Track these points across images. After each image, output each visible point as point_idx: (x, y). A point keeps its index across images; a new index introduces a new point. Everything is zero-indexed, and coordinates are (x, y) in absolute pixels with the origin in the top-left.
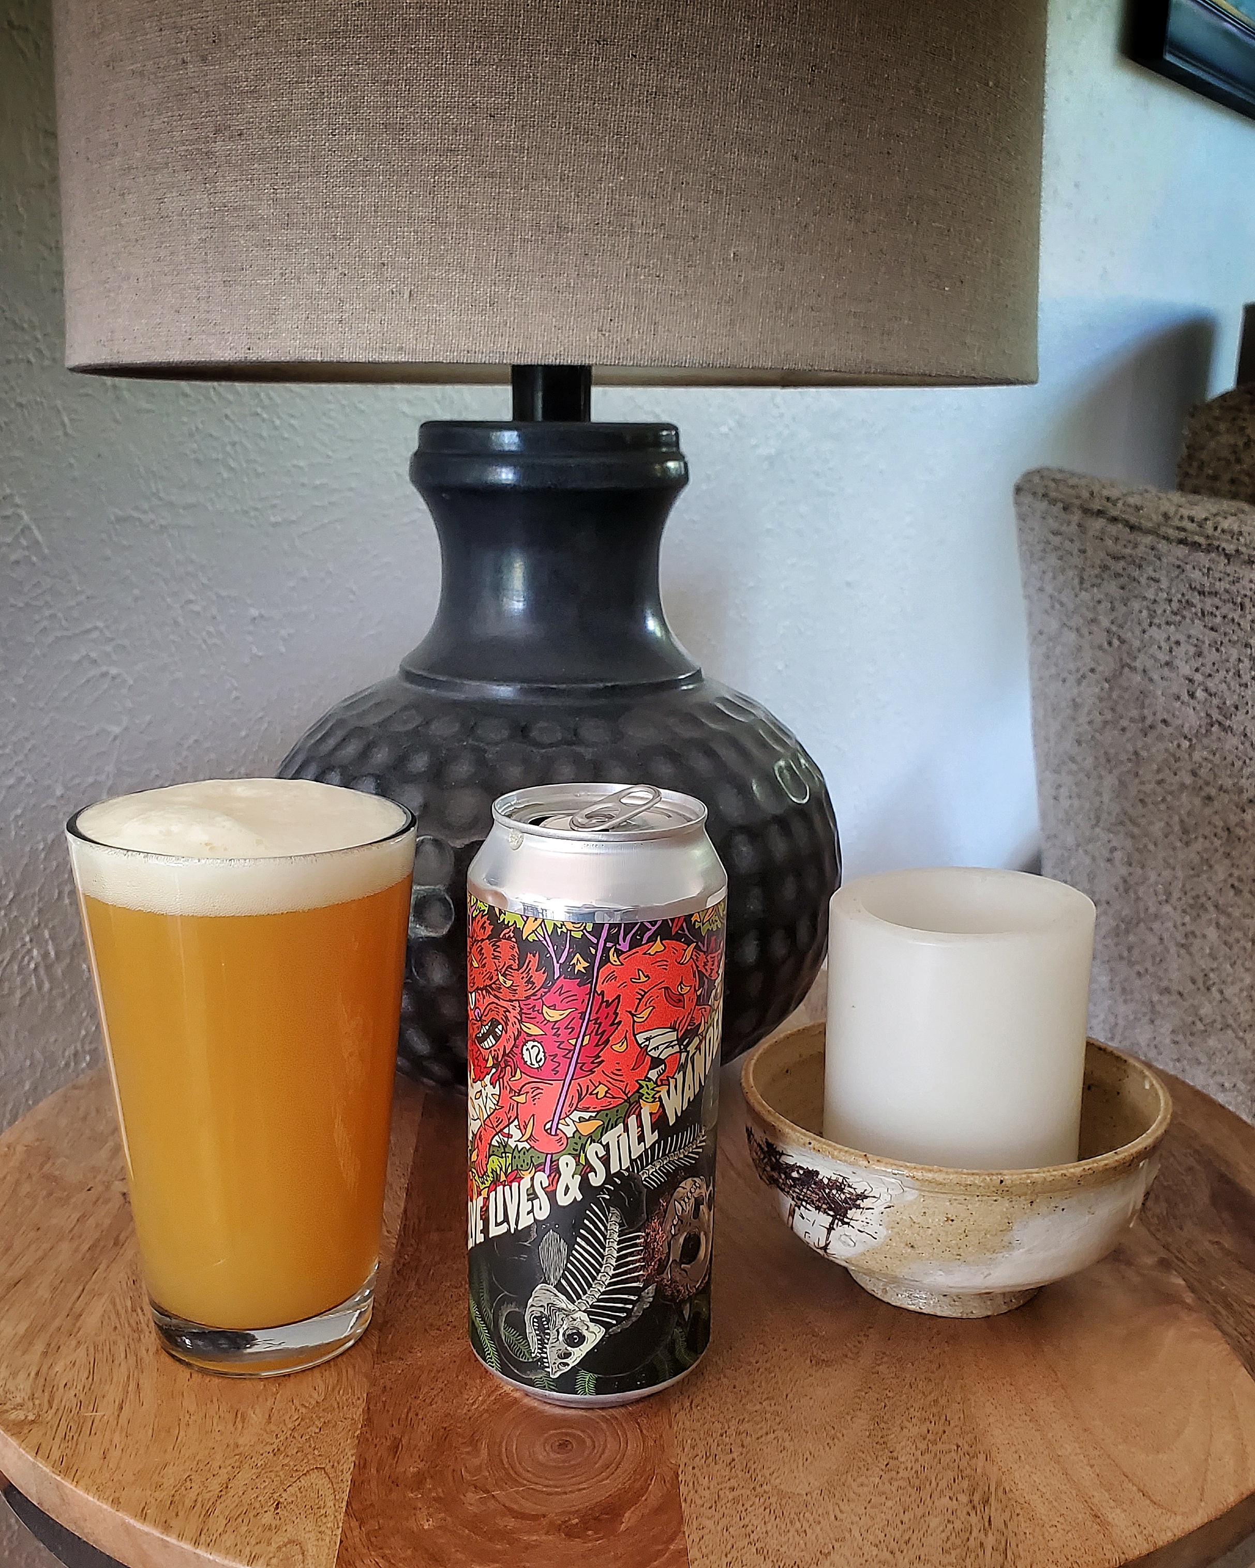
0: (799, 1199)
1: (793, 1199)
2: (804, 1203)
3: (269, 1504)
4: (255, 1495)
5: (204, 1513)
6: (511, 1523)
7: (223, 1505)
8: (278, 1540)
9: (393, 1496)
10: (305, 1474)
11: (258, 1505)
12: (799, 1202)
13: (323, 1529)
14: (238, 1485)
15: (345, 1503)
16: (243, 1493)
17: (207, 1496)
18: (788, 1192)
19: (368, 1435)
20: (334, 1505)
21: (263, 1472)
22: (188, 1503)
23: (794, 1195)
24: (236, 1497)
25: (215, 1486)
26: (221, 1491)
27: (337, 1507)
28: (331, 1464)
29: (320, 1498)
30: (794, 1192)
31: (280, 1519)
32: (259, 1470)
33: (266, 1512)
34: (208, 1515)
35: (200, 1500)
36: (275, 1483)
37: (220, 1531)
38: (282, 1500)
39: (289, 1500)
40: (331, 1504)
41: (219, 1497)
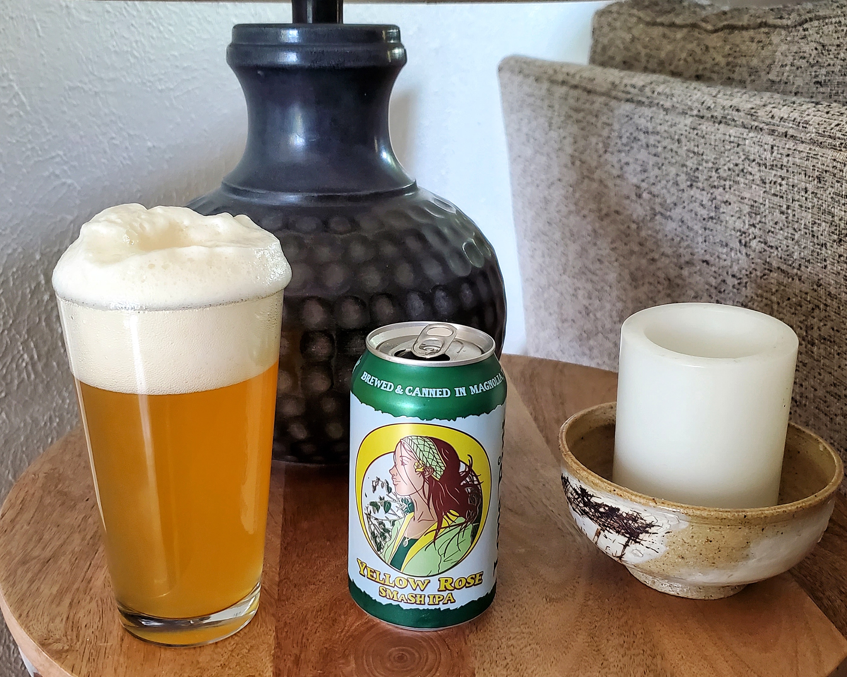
0: (605, 526)
1: (600, 525)
2: (608, 529)
12: (604, 528)
18: (596, 521)
23: (601, 523)
30: (601, 521)
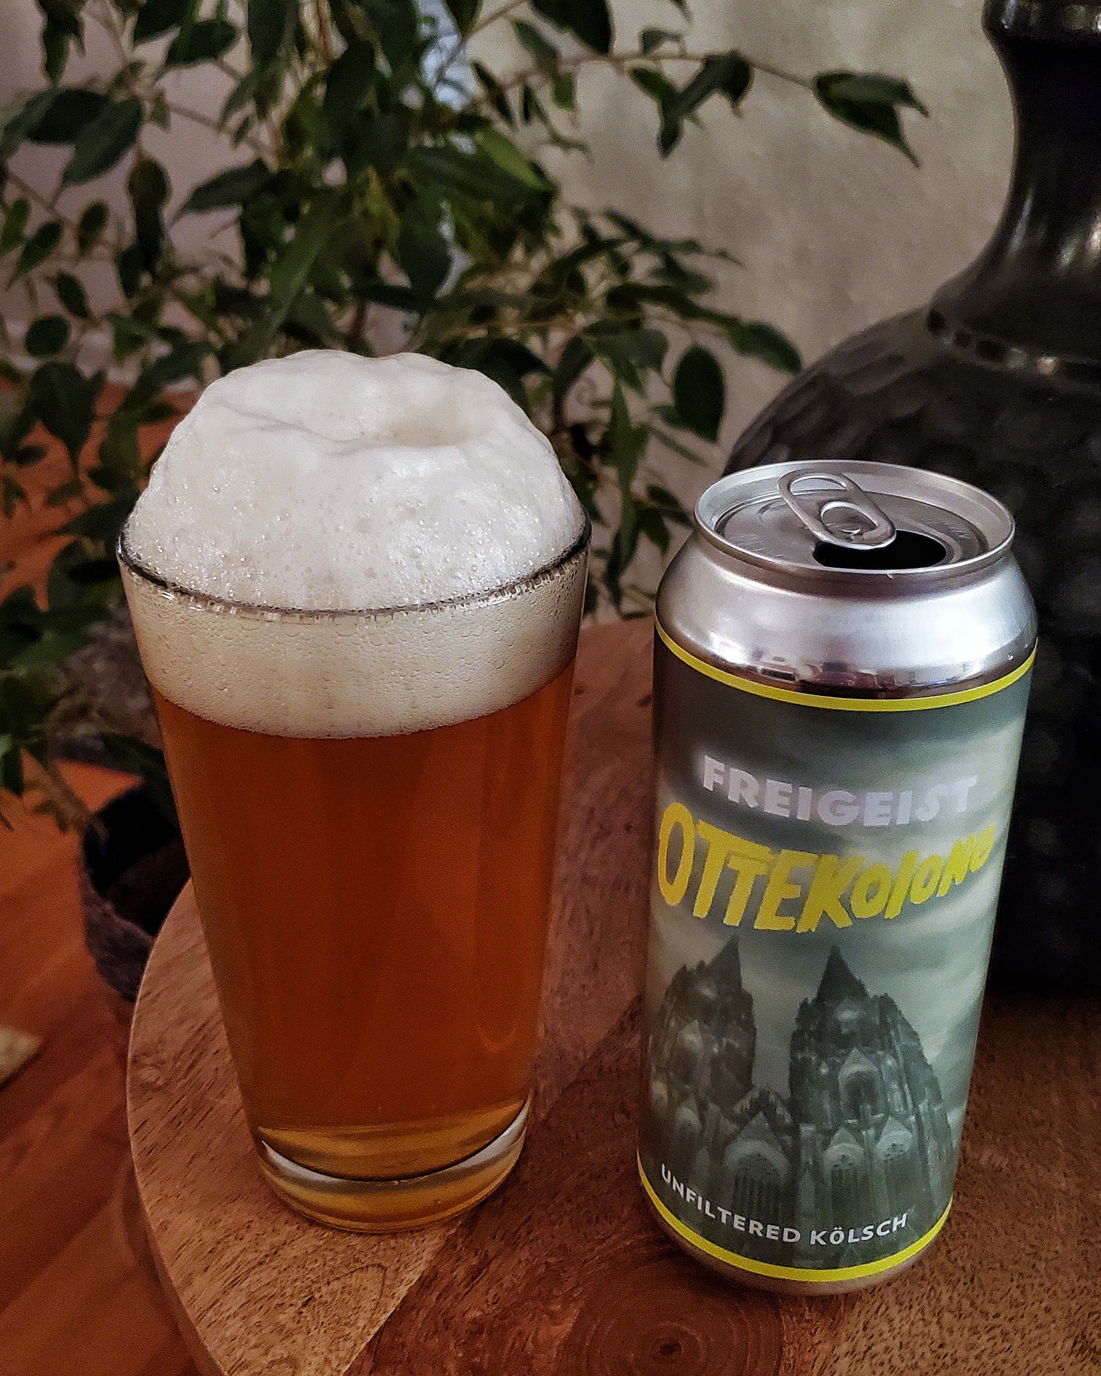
3: (302, 1295)
4: (295, 1277)
5: (231, 1280)
7: (257, 1277)
9: (433, 1344)
10: (363, 1268)
13: (332, 1357)
14: (290, 1253)
15: (377, 1329)
16: (285, 1269)
17: (250, 1256)
19: (460, 1240)
20: (364, 1329)
21: (325, 1246)
24: (276, 1271)
25: (266, 1246)
26: (266, 1256)
27: (365, 1331)
28: (398, 1265)
29: (356, 1311)
31: (299, 1322)
32: (321, 1243)
33: (291, 1305)
34: (234, 1284)
35: (240, 1258)
36: (327, 1268)
37: (231, 1311)
38: (317, 1296)
39: (324, 1299)
40: (361, 1324)
41: (260, 1264)
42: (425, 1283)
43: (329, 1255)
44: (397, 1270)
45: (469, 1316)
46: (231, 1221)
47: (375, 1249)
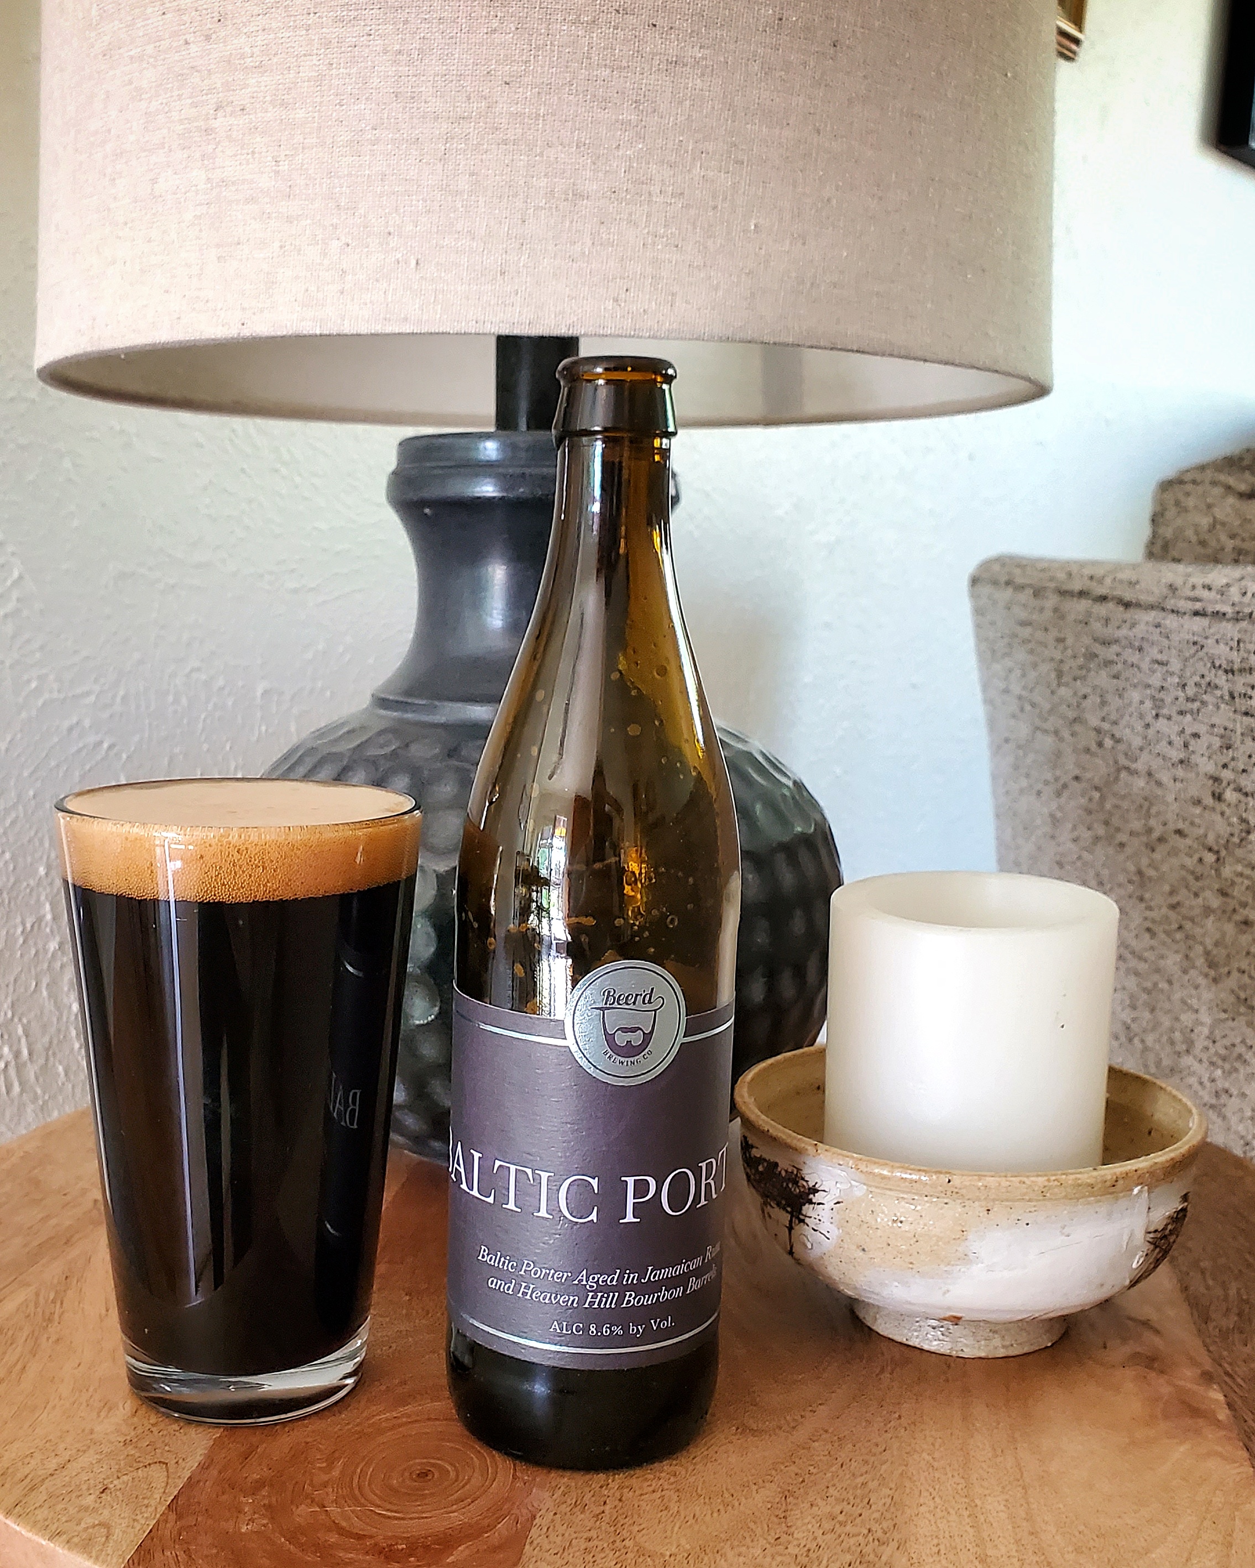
3: (97, 1488)
4: (86, 1478)
5: (29, 1487)
6: (333, 1538)
7: (51, 1483)
8: (89, 1520)
9: (224, 1497)
10: (145, 1466)
11: (84, 1487)
13: (138, 1517)
14: (74, 1467)
15: (171, 1498)
16: (76, 1475)
17: (40, 1473)
20: (160, 1498)
21: (106, 1459)
22: (20, 1475)
24: (67, 1477)
25: (53, 1464)
26: (56, 1470)
27: (162, 1499)
28: (177, 1460)
29: (150, 1490)
31: (101, 1502)
32: (103, 1456)
33: (91, 1494)
34: (32, 1489)
35: (30, 1476)
36: (113, 1470)
37: (37, 1505)
38: (111, 1486)
39: (118, 1487)
40: (158, 1496)
41: (52, 1475)
42: (203, 1467)
43: (113, 1463)
44: (177, 1463)
45: (249, 1479)
46: (14, 1454)
47: (153, 1454)
